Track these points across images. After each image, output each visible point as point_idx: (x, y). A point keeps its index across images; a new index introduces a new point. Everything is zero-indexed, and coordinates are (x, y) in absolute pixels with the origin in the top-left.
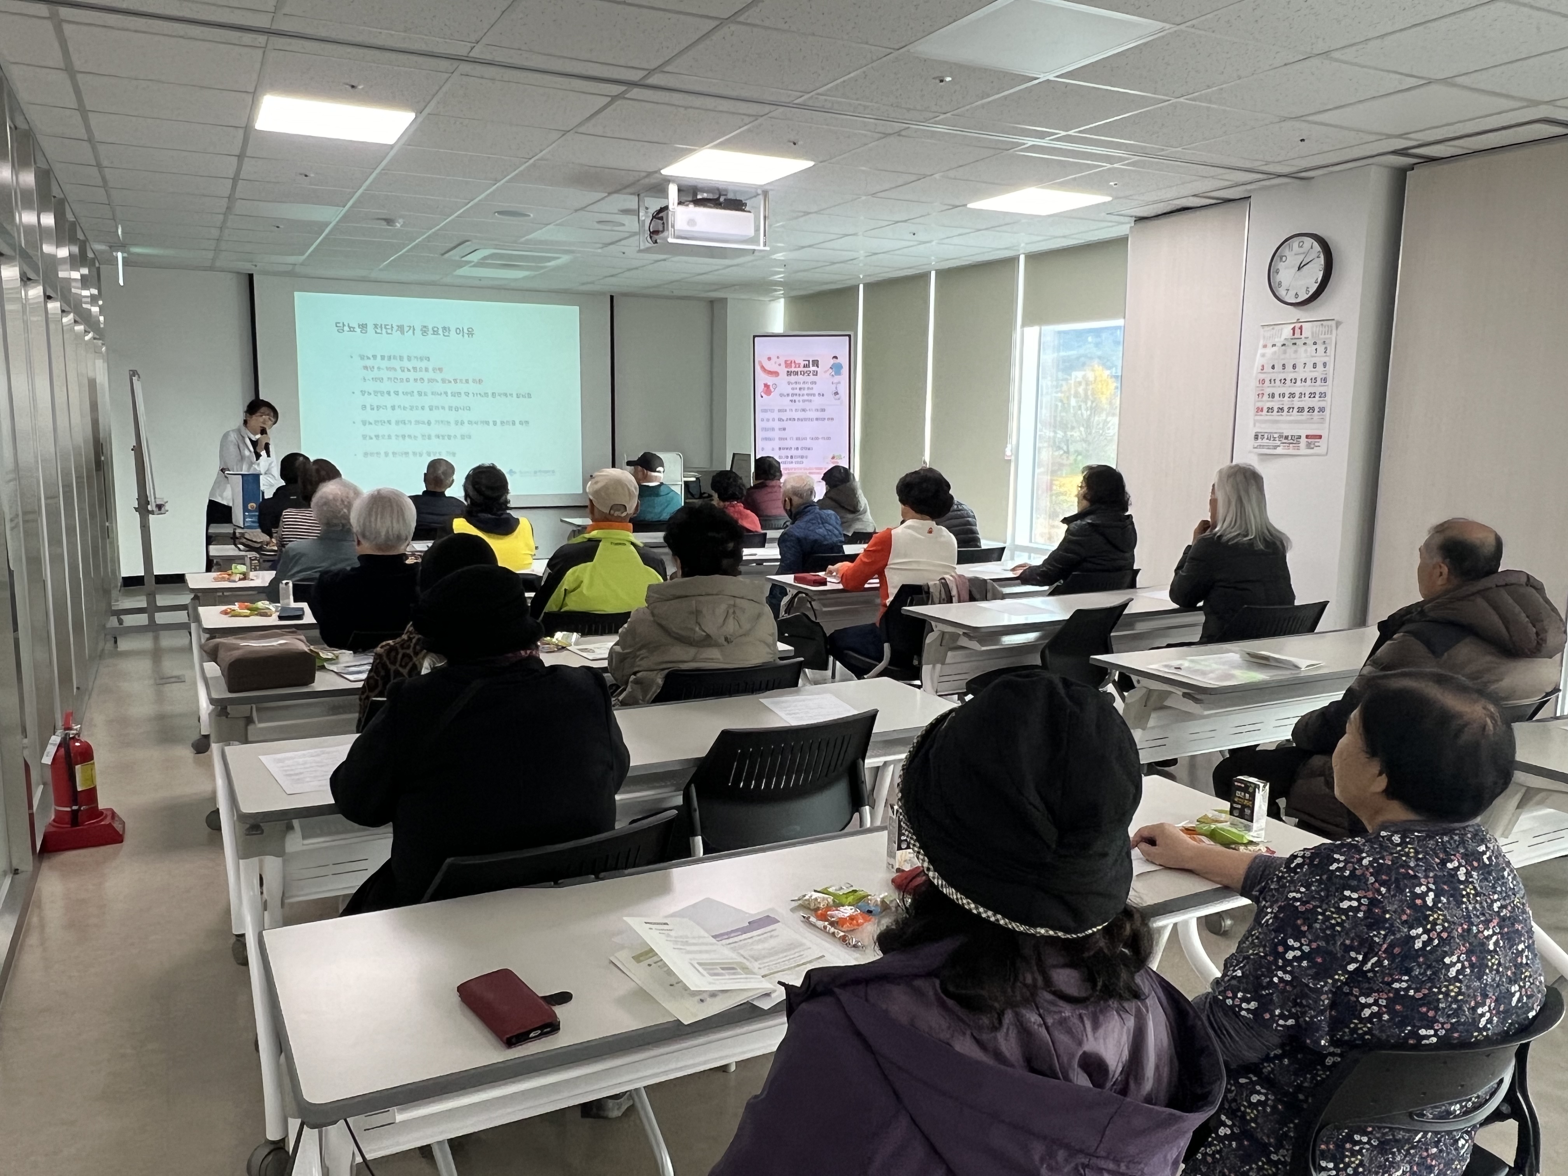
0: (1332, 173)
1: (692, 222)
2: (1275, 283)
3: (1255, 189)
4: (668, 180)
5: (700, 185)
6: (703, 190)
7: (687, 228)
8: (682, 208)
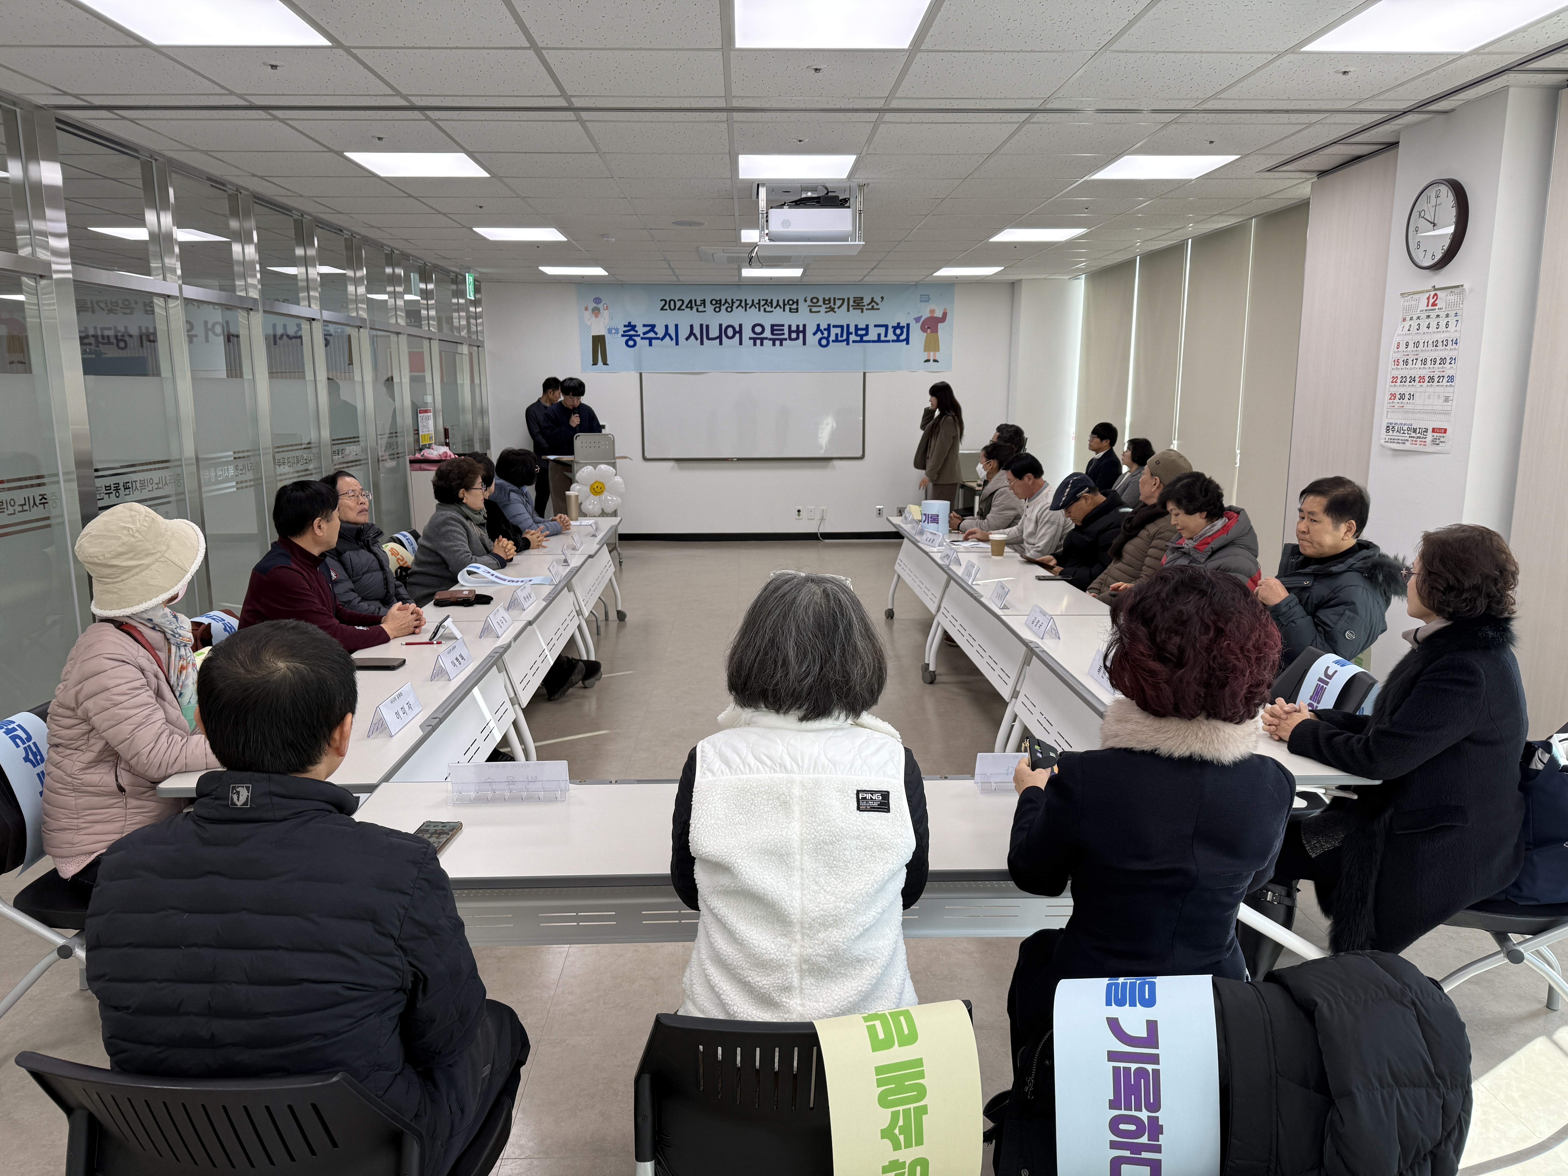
2: (1412, 244)
8: (772, 211)
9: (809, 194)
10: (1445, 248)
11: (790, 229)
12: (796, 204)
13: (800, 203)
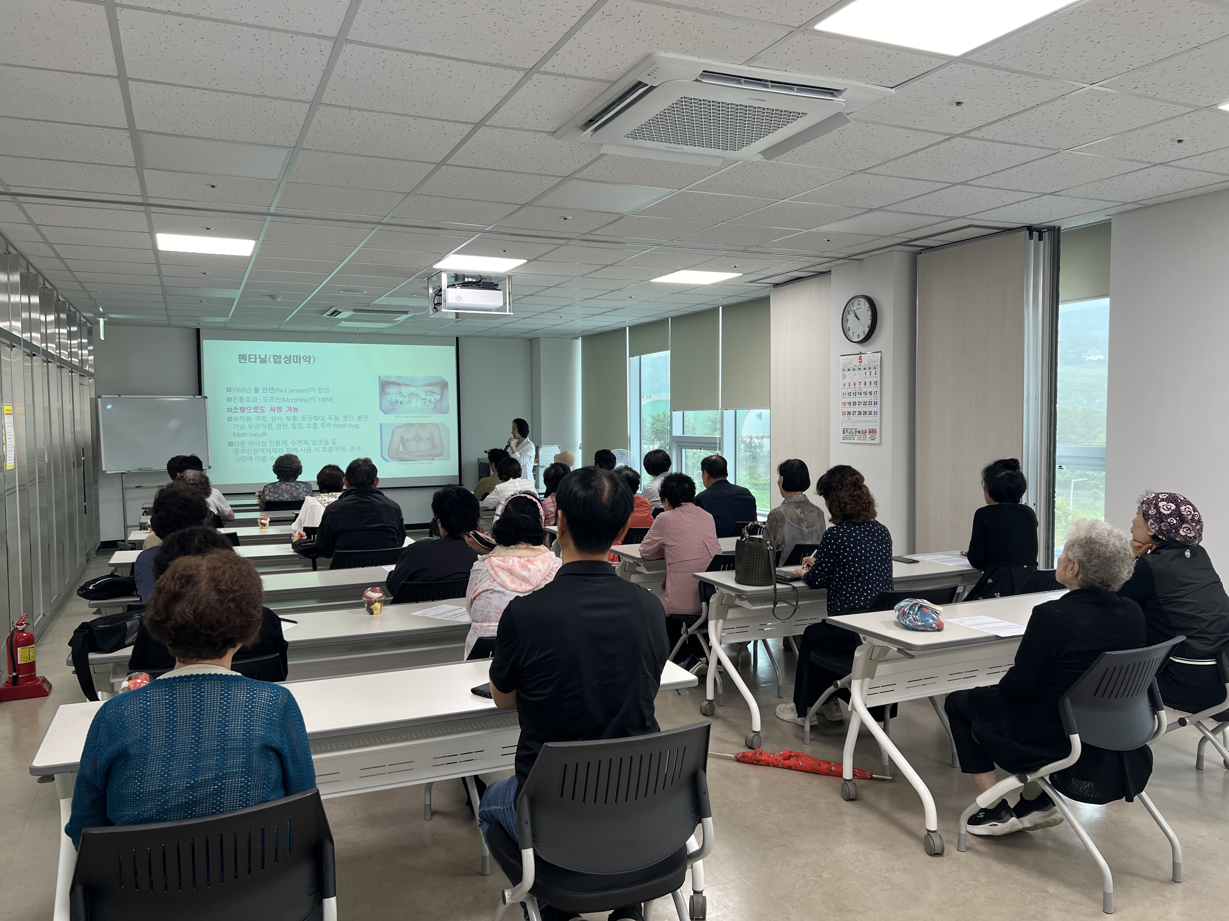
0: (872, 256)
1: (459, 298)
2: (846, 328)
3: (833, 266)
4: (439, 272)
5: (466, 274)
6: (468, 277)
7: (456, 302)
8: (451, 290)
9: (470, 280)
10: (866, 333)
11: (461, 302)
12: (463, 286)
13: (465, 285)
